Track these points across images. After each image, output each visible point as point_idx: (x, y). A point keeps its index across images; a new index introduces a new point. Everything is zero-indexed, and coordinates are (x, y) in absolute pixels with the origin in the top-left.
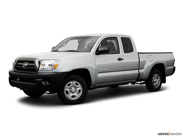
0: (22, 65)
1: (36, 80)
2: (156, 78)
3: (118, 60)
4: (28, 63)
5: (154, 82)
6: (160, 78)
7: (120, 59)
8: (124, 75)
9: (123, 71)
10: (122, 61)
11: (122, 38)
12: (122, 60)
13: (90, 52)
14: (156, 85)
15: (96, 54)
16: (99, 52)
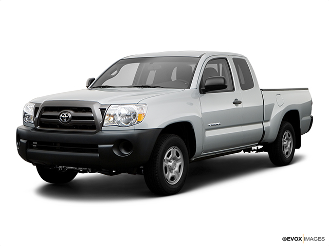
0: (58, 117)
1: (100, 146)
4: (72, 112)
7: (237, 103)
9: (242, 125)
10: (240, 106)
11: (234, 59)
12: (239, 104)
13: (189, 87)
15: (201, 93)
16: (206, 89)
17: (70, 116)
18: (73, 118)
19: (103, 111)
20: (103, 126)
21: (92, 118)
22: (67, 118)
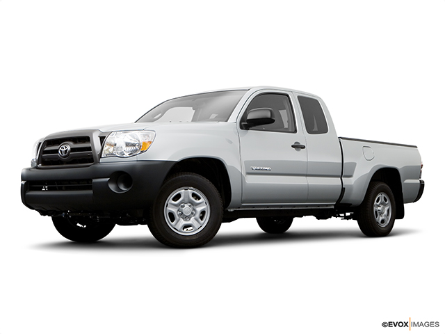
2: (382, 204)
3: (293, 146)
5: (376, 212)
6: (390, 204)
7: (297, 146)
8: (308, 188)
9: (306, 175)
10: (302, 152)
11: (299, 98)
12: (302, 150)
13: (227, 121)
14: (383, 221)
15: (241, 128)
16: (248, 124)
17: (69, 148)
18: (73, 150)
19: (102, 139)
20: (101, 157)
21: (89, 149)
22: (66, 151)
